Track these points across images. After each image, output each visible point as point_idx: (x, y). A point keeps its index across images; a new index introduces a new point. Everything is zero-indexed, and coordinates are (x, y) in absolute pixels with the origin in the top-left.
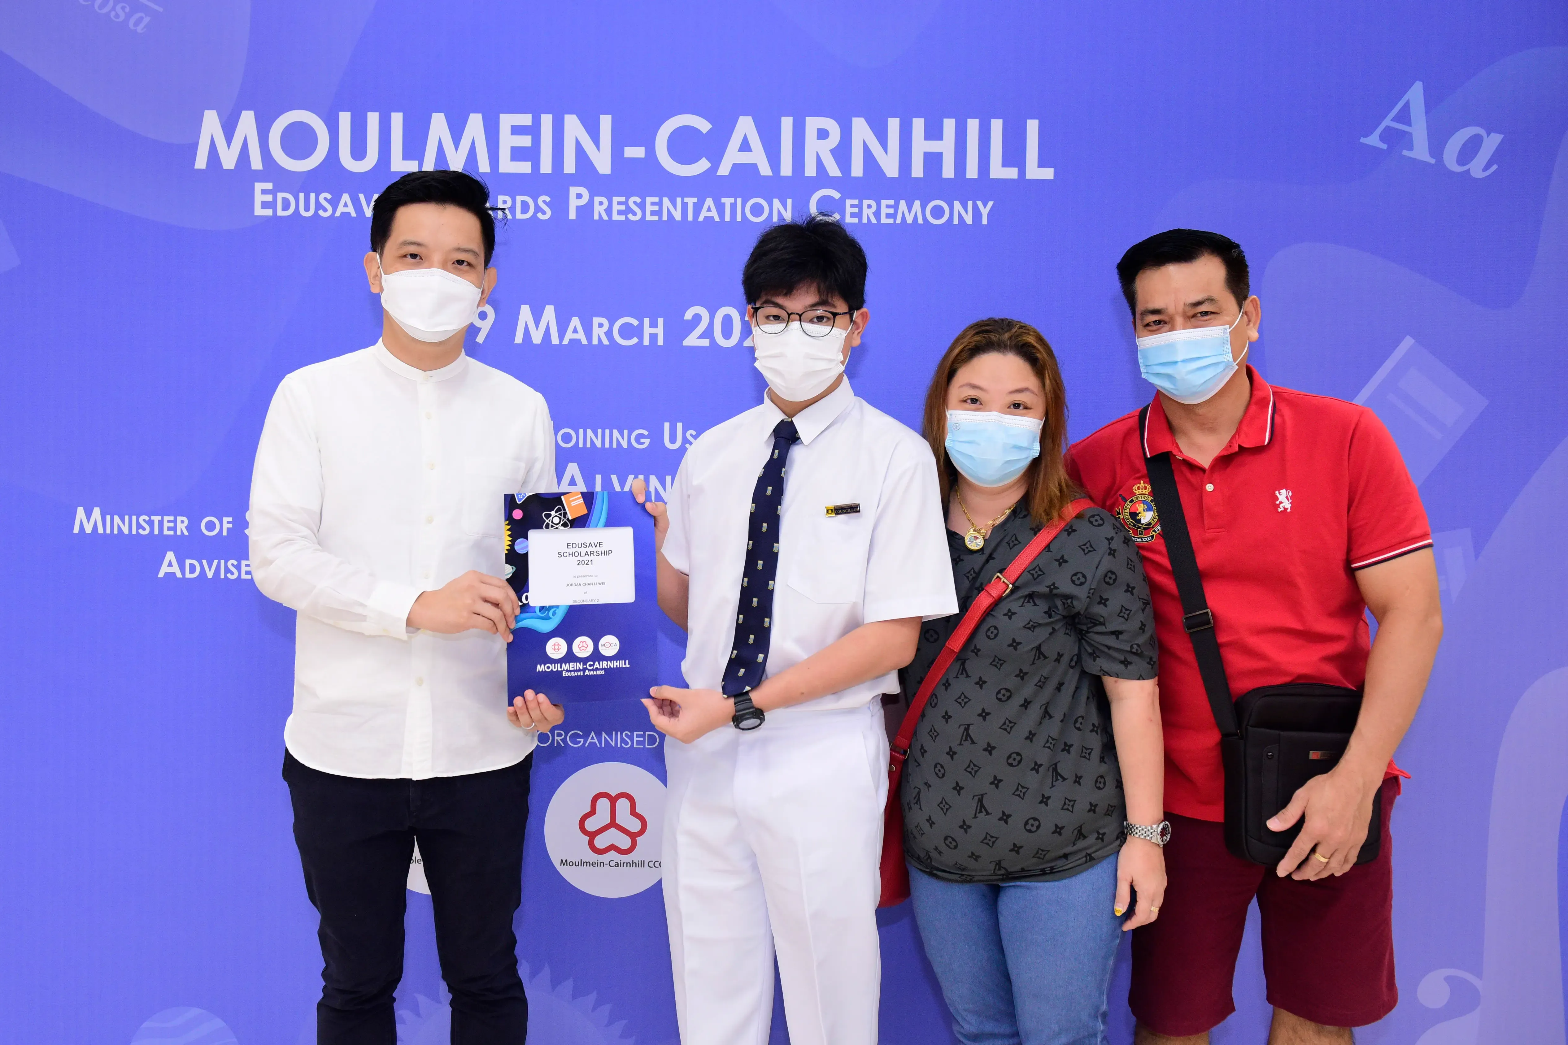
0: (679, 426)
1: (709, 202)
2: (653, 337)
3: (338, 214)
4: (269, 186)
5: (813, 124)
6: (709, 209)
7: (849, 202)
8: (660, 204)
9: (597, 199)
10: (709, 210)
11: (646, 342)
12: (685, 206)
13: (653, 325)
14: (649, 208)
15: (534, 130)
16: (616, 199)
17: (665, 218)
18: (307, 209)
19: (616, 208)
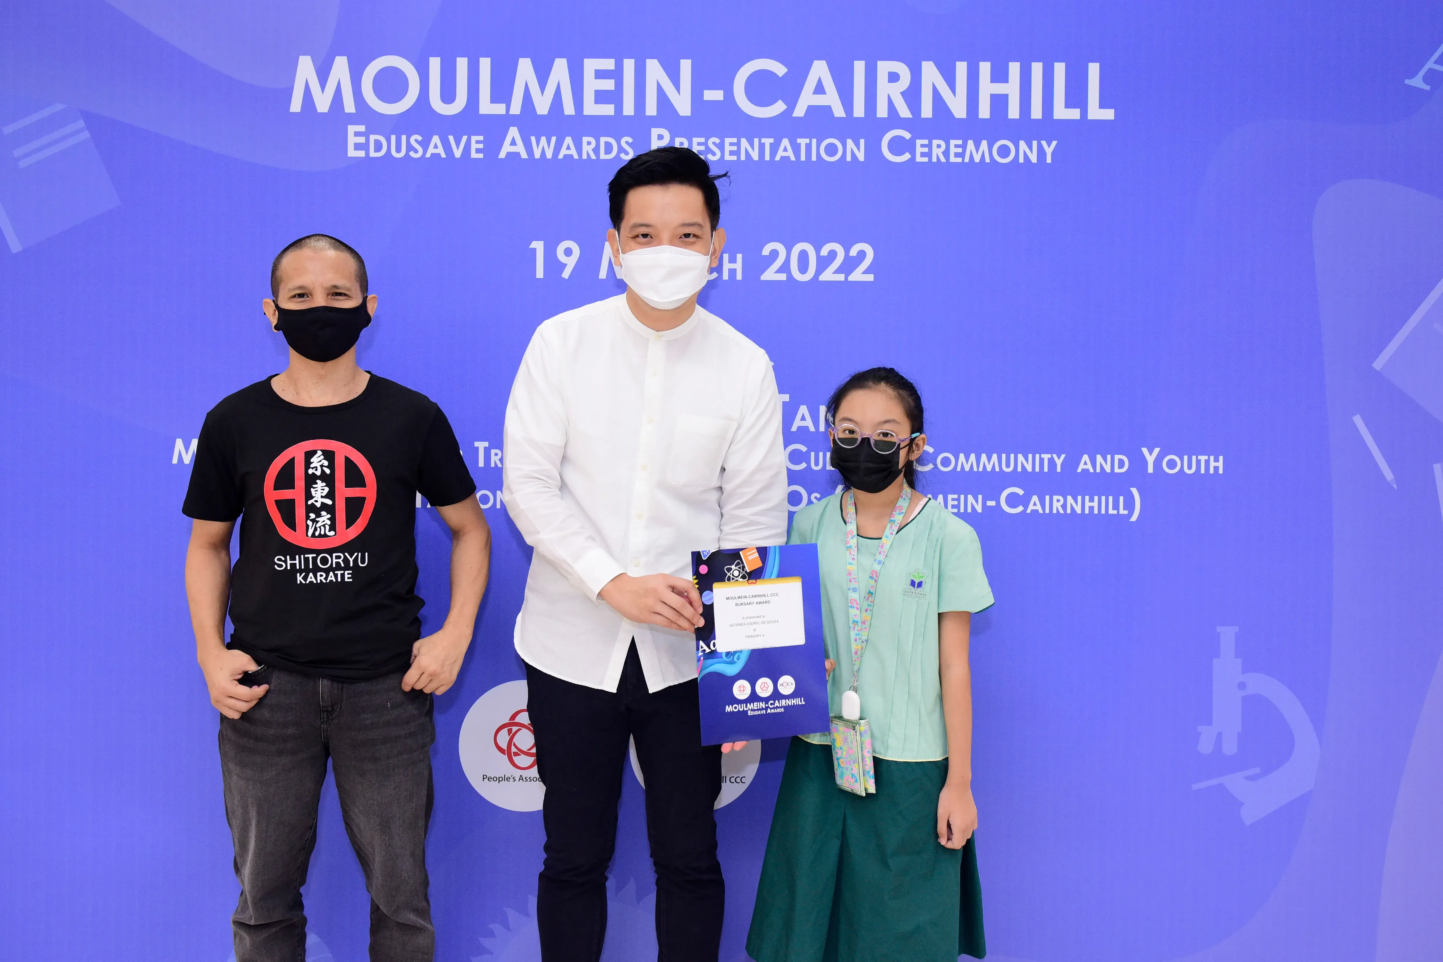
1: (785, 142)
2: (732, 272)
3: (428, 155)
4: (362, 128)
5: (884, 67)
6: (785, 150)
7: (919, 142)
8: (738, 144)
11: (726, 276)
12: (762, 146)
13: (733, 260)
14: (728, 148)
15: (617, 75)
16: (695, 140)
18: (398, 150)
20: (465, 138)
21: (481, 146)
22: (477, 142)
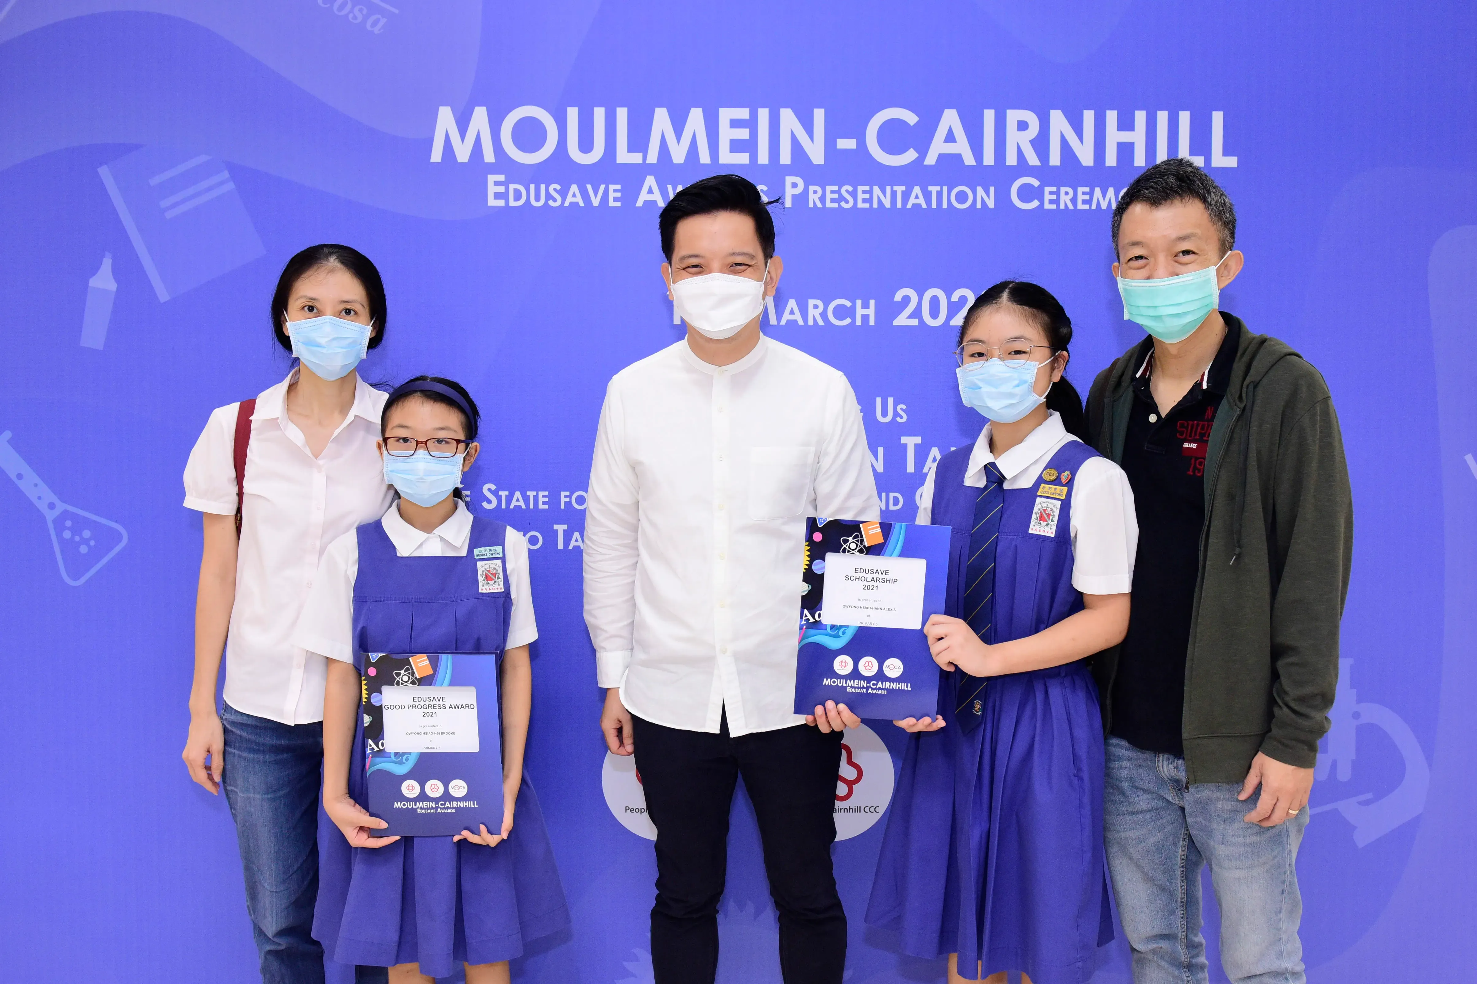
0: (890, 400)
1: (917, 190)
2: (865, 318)
3: (567, 204)
4: (501, 178)
5: (1013, 116)
7: (1047, 190)
8: (871, 192)
9: (812, 188)
10: (917, 197)
11: (859, 322)
12: (894, 194)
13: (866, 306)
14: (860, 196)
15: (751, 124)
16: (829, 188)
17: (875, 205)
18: (538, 199)
19: (829, 196)
20: (603, 187)
21: (619, 195)
22: (615, 191)
